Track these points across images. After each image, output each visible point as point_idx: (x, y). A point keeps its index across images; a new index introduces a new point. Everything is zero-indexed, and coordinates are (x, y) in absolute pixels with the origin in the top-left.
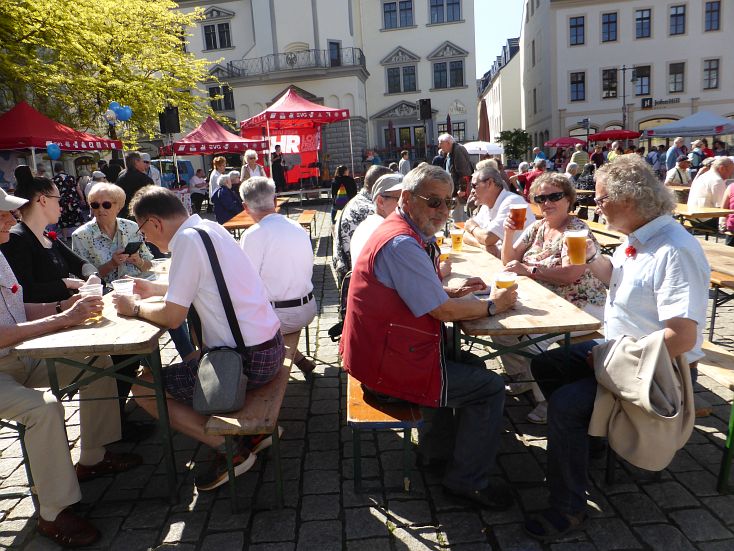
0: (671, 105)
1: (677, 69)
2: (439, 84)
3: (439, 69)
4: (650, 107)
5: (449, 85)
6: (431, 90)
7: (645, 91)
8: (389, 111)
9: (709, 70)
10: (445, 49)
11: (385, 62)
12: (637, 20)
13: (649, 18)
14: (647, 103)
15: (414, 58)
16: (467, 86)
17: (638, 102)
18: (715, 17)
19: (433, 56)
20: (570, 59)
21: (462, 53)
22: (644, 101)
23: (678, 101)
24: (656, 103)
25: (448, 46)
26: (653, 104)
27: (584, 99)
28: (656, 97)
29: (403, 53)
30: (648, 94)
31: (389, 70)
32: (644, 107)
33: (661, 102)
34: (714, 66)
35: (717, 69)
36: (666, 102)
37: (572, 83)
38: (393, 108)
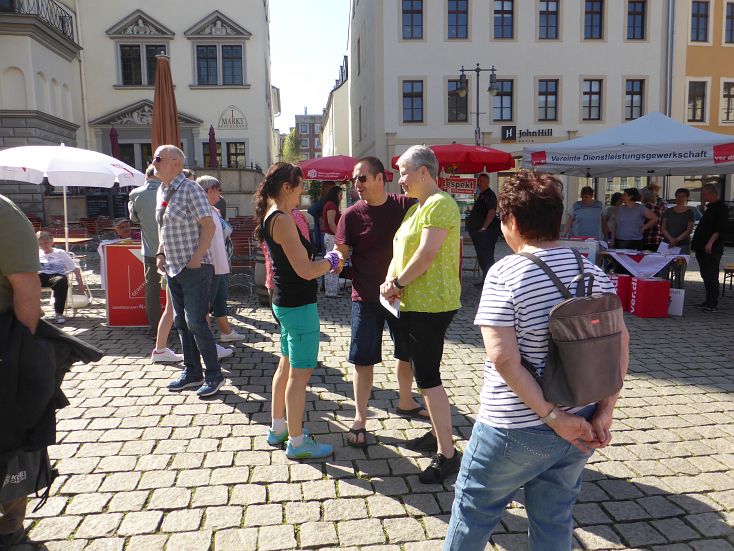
0: (541, 138)
1: (549, 88)
2: (205, 78)
3: (205, 56)
4: (513, 138)
5: (220, 81)
6: (191, 87)
7: (506, 115)
8: (124, 115)
9: (590, 93)
10: (215, 24)
11: (115, 32)
12: (496, 12)
13: (511, 12)
14: (509, 133)
15: (164, 32)
16: (248, 87)
17: (497, 130)
18: (596, 22)
19: (193, 33)
20: (402, 60)
21: (241, 33)
22: (504, 129)
23: (550, 133)
24: (521, 134)
25: (218, 19)
26: (518, 135)
27: (422, 121)
28: (521, 126)
29: (145, 22)
30: (511, 120)
31: (121, 46)
32: (504, 139)
33: (528, 133)
34: (595, 88)
35: (599, 93)
36: (534, 134)
37: (405, 95)
38: (129, 111)
